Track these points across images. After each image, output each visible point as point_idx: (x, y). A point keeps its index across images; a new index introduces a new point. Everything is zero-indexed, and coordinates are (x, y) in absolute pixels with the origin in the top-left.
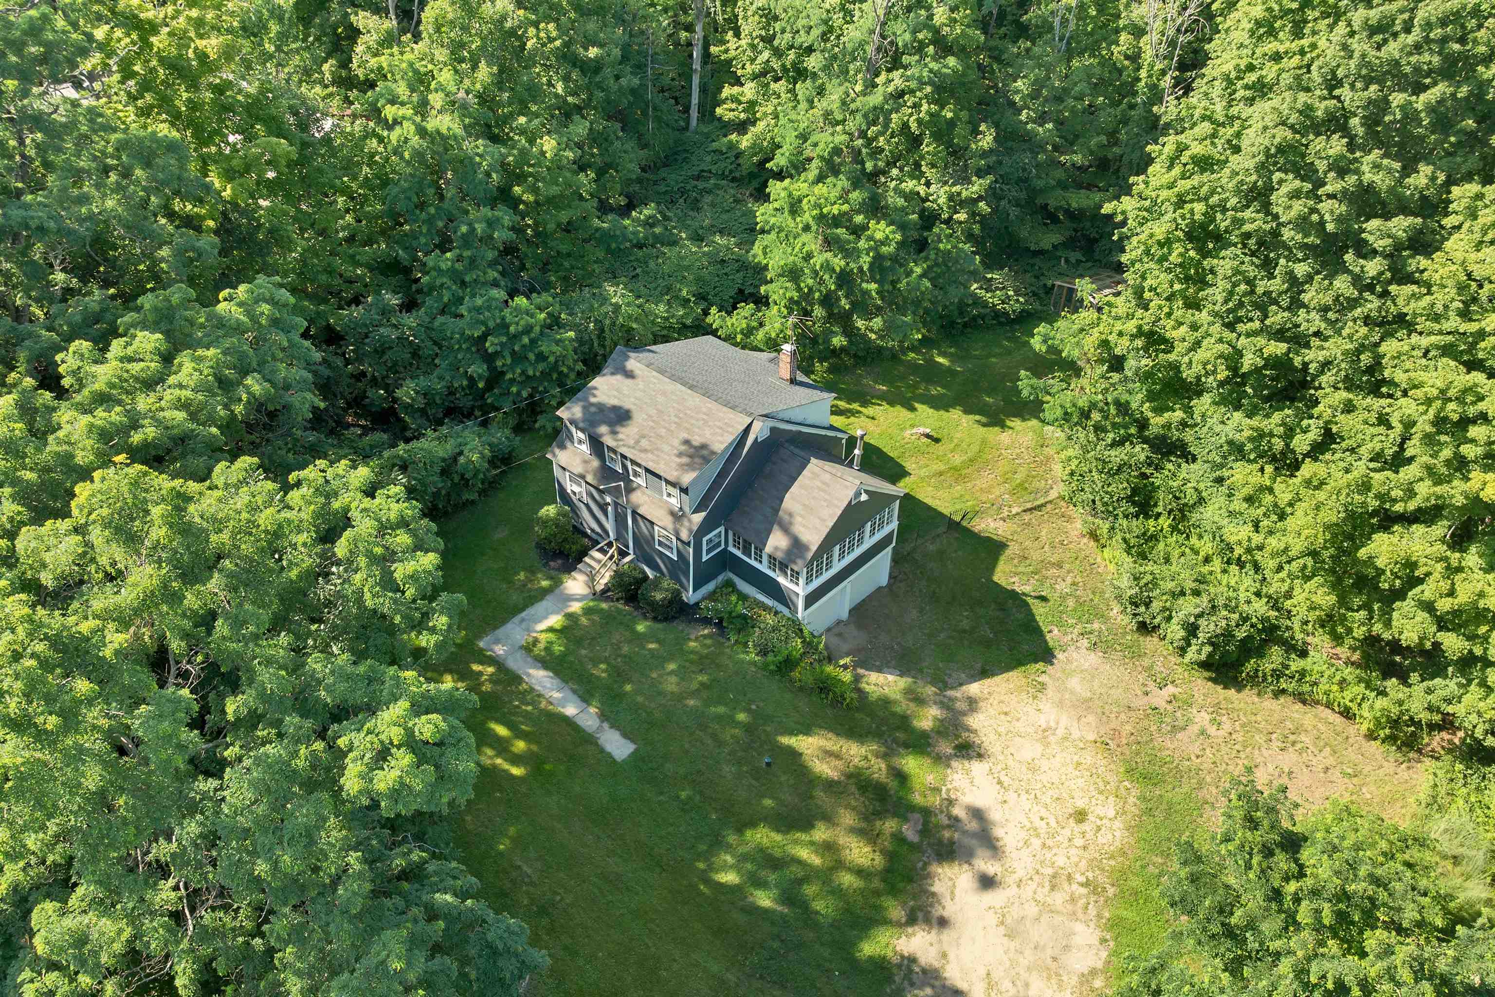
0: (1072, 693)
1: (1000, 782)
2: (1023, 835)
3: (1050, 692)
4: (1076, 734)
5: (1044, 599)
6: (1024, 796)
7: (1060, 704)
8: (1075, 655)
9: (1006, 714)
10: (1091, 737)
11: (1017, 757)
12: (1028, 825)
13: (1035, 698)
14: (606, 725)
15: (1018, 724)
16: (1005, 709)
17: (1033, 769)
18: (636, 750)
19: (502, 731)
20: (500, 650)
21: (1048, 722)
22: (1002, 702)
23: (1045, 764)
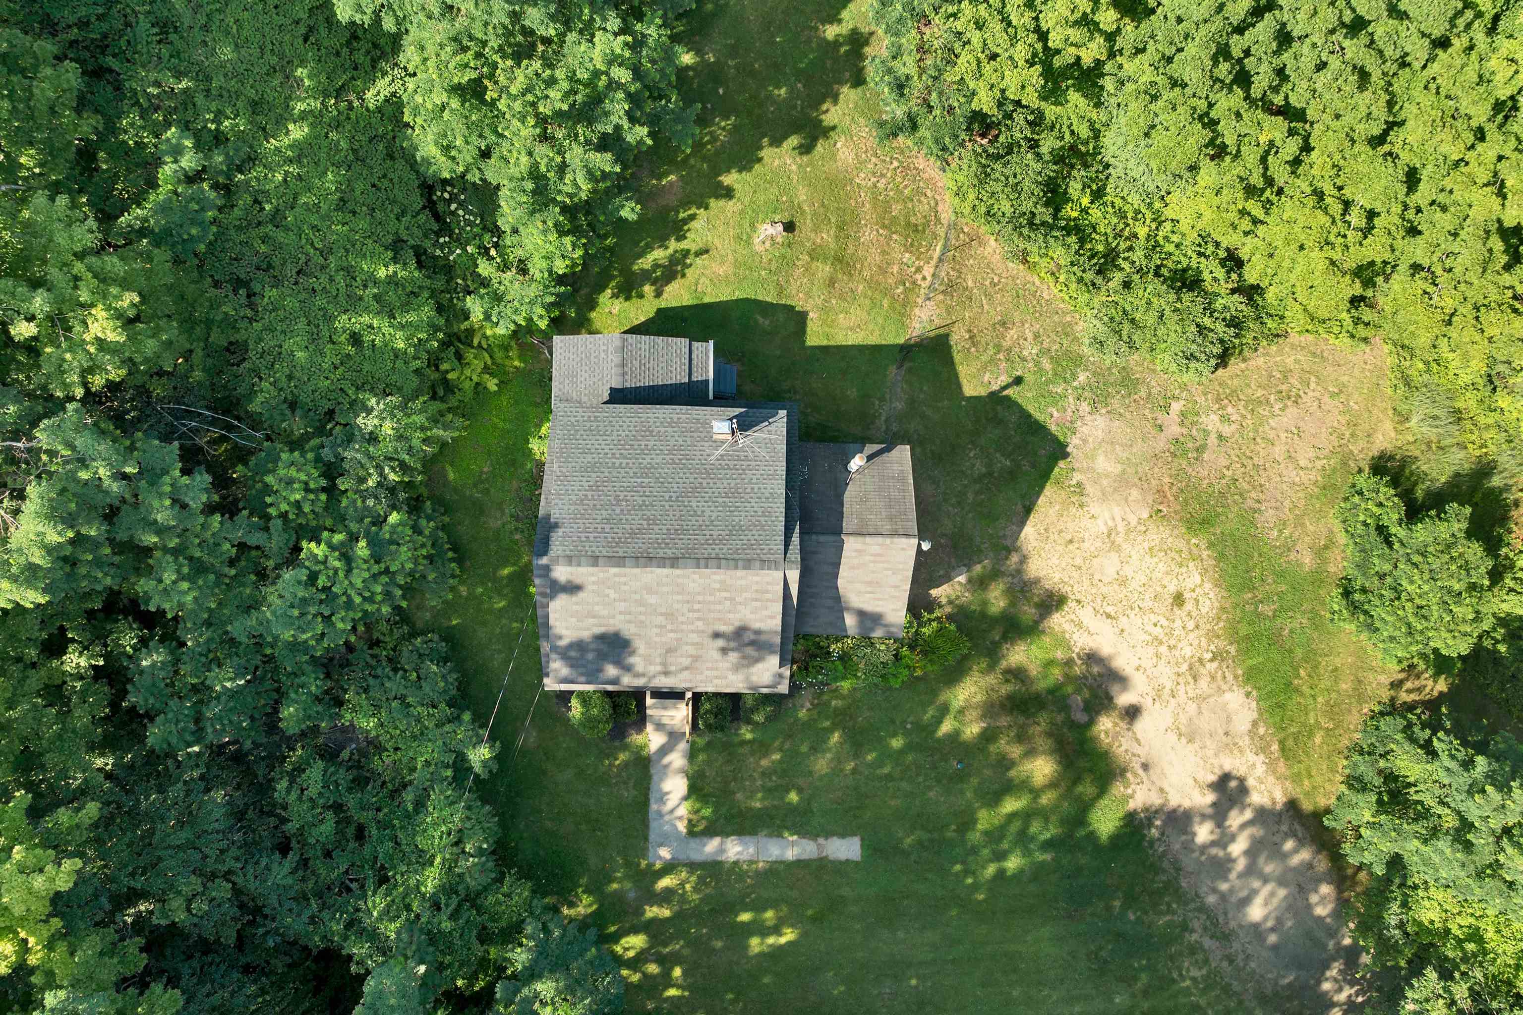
0: (1107, 476)
1: (1109, 616)
2: (1151, 650)
3: (1089, 489)
4: (1133, 520)
5: (1018, 381)
6: (1132, 614)
7: (1104, 497)
8: (1084, 429)
9: (1071, 541)
10: (1145, 515)
11: (1106, 580)
12: (1149, 638)
13: (1081, 506)
14: (821, 840)
15: (1086, 545)
16: (1069, 537)
17: (1123, 582)
18: (862, 840)
19: (745, 917)
20: (665, 853)
21: (1106, 524)
22: (1061, 531)
23: (1128, 571)
